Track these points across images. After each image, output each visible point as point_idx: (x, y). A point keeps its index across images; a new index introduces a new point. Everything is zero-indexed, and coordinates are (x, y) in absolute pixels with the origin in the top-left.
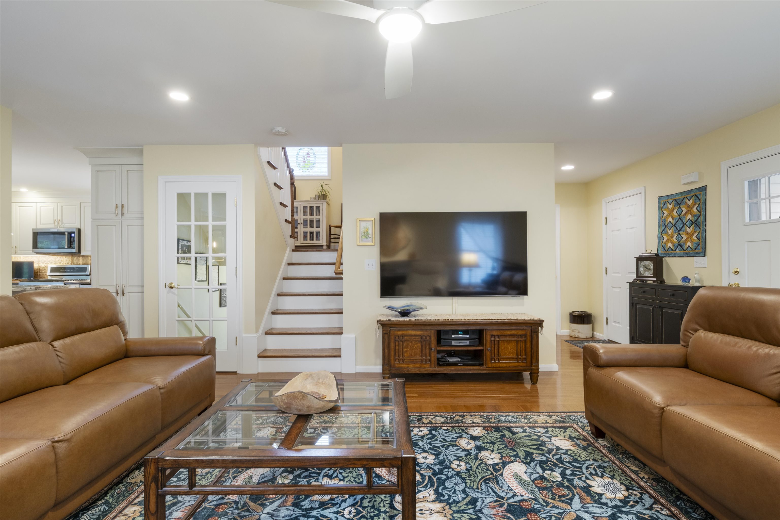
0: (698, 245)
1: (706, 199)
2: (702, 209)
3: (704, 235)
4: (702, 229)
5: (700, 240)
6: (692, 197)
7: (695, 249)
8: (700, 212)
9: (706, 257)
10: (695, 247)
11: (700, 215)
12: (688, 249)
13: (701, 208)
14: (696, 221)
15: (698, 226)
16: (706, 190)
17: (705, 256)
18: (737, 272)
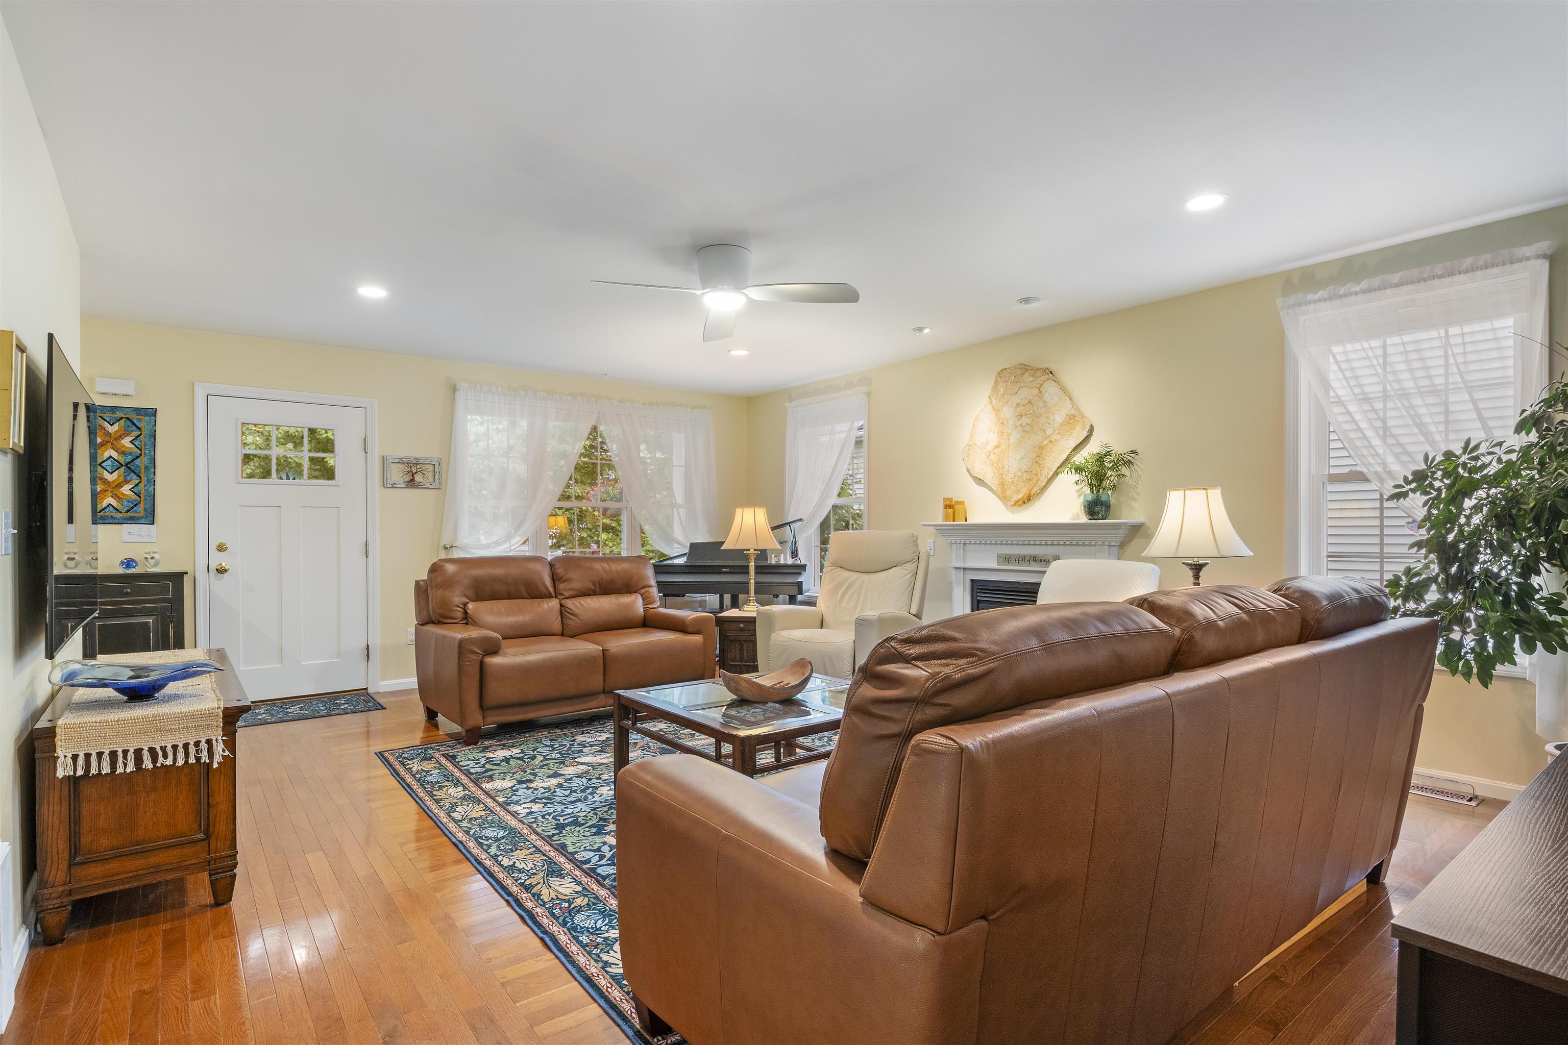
0: (135, 505)
1: (155, 430)
2: (145, 445)
3: (152, 488)
4: (144, 479)
5: (140, 497)
6: (119, 420)
7: (128, 511)
8: (141, 450)
9: (155, 525)
10: (126, 508)
11: (141, 455)
12: (107, 509)
13: (143, 443)
14: (129, 463)
15: (133, 472)
16: (155, 416)
17: (153, 524)
18: (221, 548)
